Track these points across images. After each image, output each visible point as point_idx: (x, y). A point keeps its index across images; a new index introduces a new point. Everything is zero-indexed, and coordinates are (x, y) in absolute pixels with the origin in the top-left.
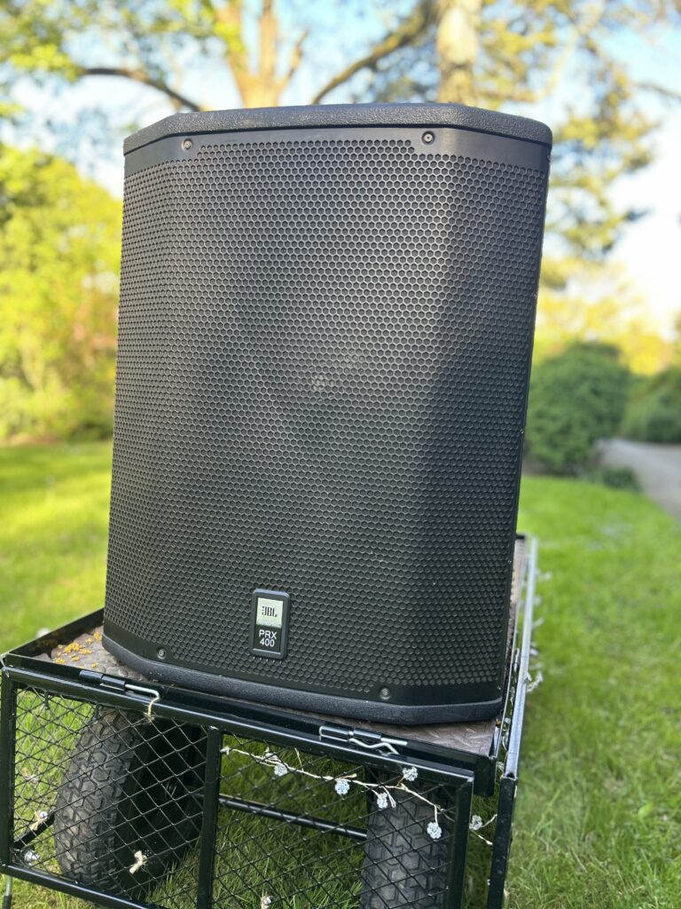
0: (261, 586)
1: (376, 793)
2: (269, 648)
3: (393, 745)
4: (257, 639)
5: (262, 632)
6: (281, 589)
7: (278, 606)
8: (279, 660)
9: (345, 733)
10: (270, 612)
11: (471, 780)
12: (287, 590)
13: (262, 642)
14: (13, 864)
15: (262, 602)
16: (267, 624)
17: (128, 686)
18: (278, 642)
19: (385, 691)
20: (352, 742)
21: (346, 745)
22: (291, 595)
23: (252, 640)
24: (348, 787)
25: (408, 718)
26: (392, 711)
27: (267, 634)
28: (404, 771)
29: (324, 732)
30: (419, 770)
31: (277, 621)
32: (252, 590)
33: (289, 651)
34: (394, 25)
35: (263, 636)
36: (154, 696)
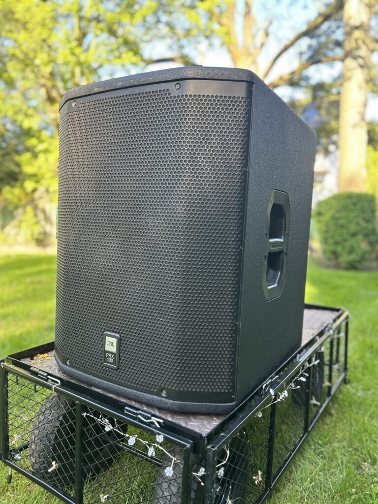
0: (107, 330)
1: (148, 447)
2: (110, 363)
3: (158, 422)
4: (106, 358)
5: (107, 354)
6: (116, 332)
7: (114, 341)
8: (116, 370)
9: (136, 412)
10: (111, 344)
11: (188, 446)
12: (119, 333)
13: (108, 360)
14: (9, 460)
15: (108, 339)
16: (111, 350)
17: (49, 377)
18: (114, 360)
19: (164, 392)
20: (139, 418)
21: (135, 419)
22: (120, 336)
23: (103, 359)
24: (135, 441)
25: (175, 408)
26: (166, 403)
27: (110, 355)
28: (157, 436)
29: (127, 410)
30: (165, 437)
31: (114, 349)
32: (103, 332)
33: (120, 366)
34: (323, 10)
35: (108, 356)
36: (57, 383)
